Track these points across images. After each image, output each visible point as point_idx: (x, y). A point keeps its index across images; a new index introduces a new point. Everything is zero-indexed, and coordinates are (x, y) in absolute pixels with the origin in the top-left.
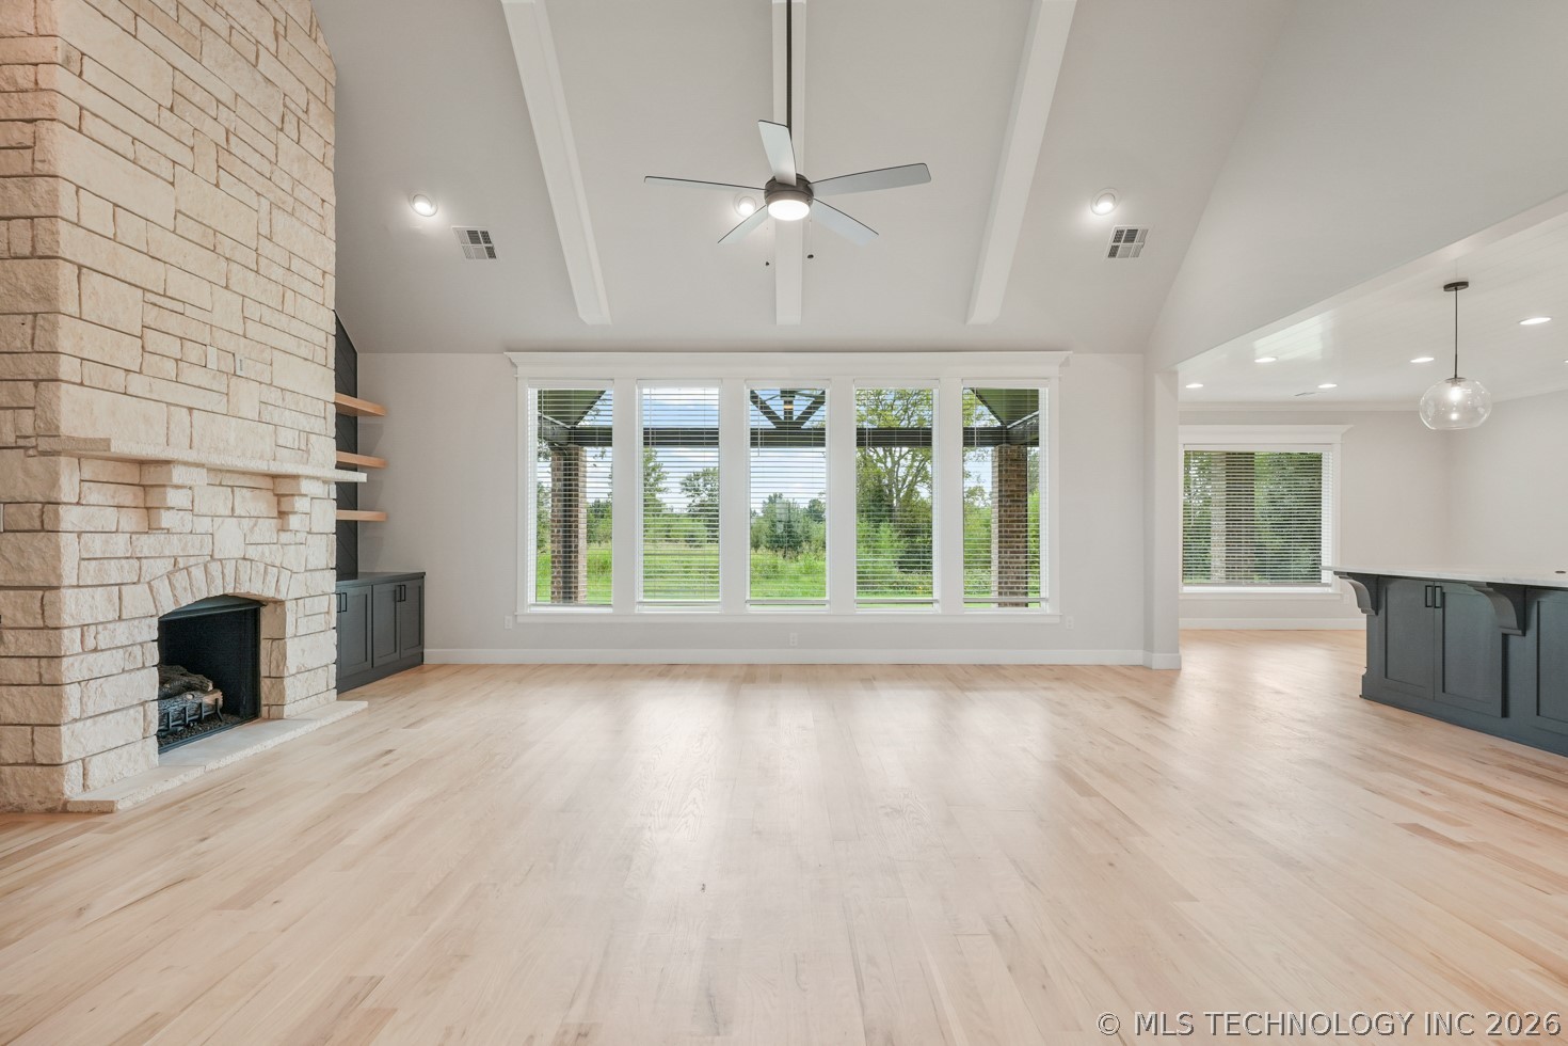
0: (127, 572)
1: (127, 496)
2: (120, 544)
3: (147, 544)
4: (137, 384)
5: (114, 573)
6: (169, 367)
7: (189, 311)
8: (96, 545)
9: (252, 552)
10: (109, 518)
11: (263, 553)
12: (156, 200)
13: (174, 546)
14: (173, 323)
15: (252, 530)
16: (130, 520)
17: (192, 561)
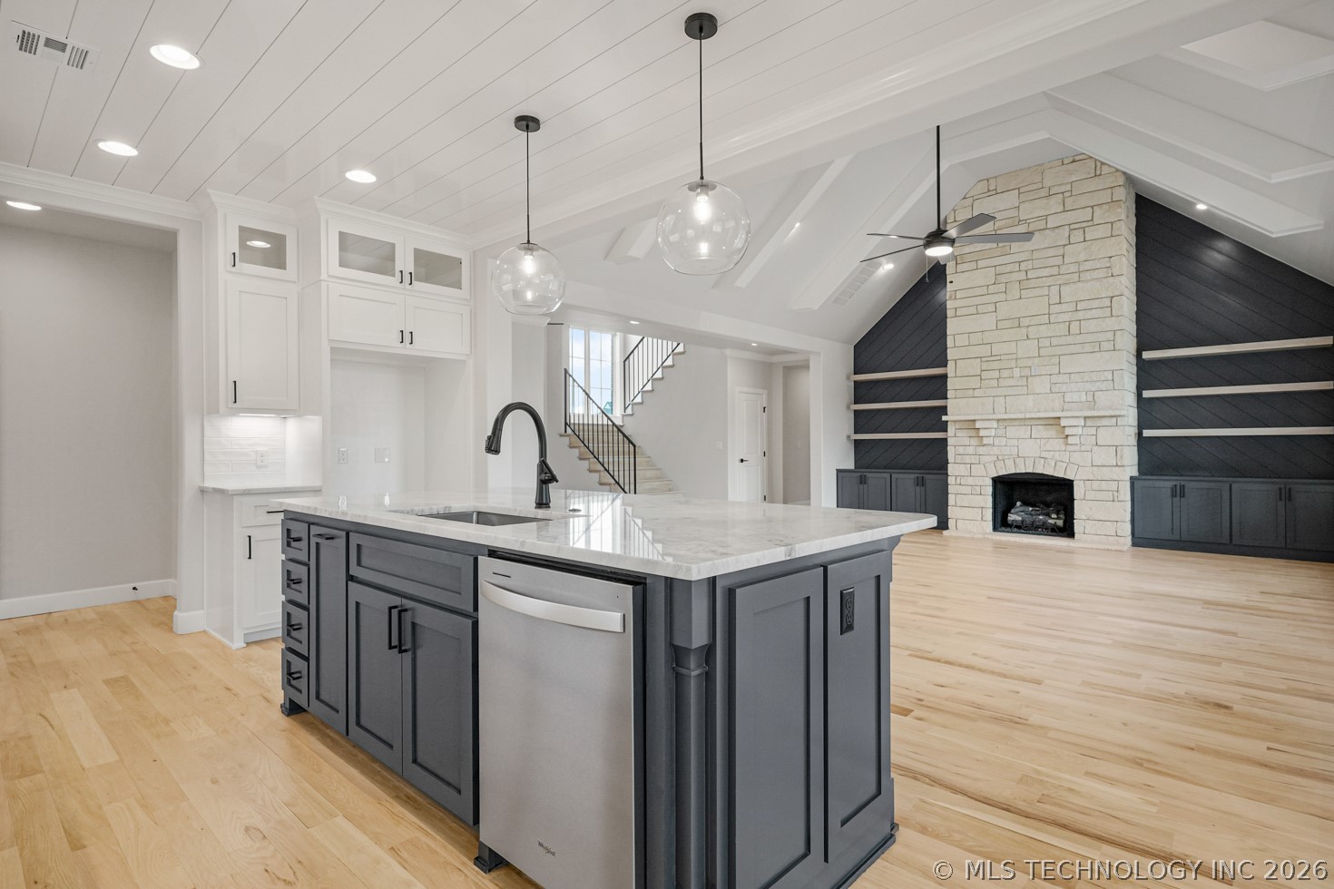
0: (974, 459)
1: (973, 433)
2: (971, 450)
3: (981, 450)
4: (977, 393)
5: (968, 459)
6: (994, 383)
7: (1003, 357)
8: (961, 450)
9: (1044, 455)
10: (967, 441)
11: (1054, 456)
12: (988, 321)
13: (996, 450)
14: (995, 365)
15: (1045, 445)
16: (974, 442)
17: (1006, 457)
